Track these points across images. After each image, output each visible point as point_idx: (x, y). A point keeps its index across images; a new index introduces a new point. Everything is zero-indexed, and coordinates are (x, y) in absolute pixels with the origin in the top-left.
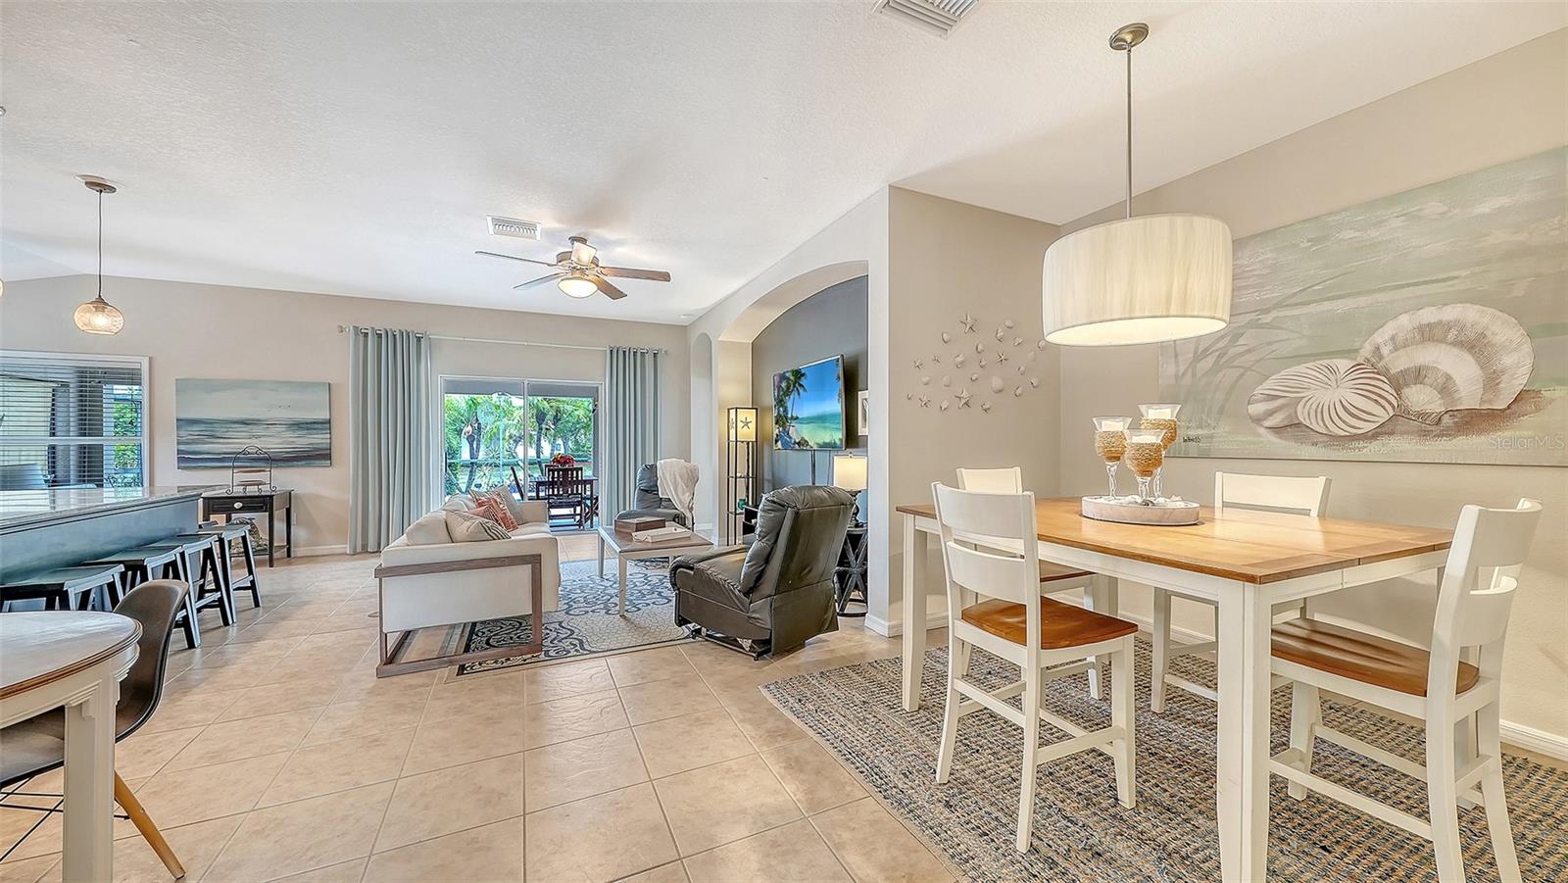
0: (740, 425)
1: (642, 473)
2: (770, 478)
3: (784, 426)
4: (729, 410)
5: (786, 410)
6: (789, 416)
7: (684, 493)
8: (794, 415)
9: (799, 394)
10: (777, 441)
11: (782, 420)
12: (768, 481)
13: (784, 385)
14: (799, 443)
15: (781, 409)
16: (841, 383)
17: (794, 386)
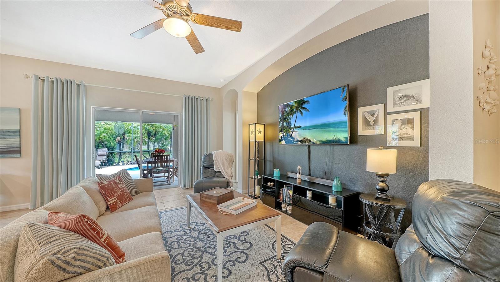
0: (257, 132)
1: (204, 158)
2: (271, 160)
3: (287, 132)
4: (249, 125)
5: (289, 123)
6: (293, 126)
7: (228, 168)
8: (296, 125)
9: (301, 112)
10: (280, 141)
11: (286, 129)
12: (270, 161)
13: (287, 109)
14: (301, 141)
15: (285, 124)
16: (346, 103)
17: (297, 109)
